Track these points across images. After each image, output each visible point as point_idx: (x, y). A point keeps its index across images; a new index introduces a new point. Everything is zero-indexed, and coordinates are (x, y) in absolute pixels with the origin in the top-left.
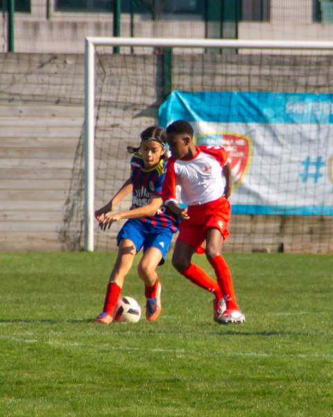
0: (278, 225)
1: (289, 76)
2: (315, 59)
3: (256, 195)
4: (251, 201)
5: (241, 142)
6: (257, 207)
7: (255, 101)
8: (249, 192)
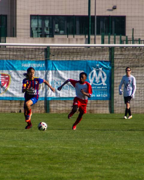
0: (19, 103)
1: (22, 55)
2: (31, 49)
3: (12, 94)
4: (11, 96)
5: (7, 77)
6: (12, 98)
7: (11, 63)
8: (10, 93)
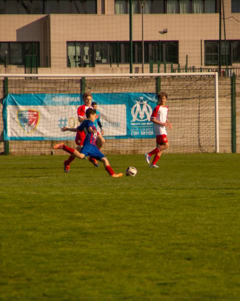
0: (50, 144)
1: (53, 87)
2: (63, 81)
3: (42, 134)
4: (40, 136)
5: (35, 113)
6: (42, 138)
7: (40, 98)
